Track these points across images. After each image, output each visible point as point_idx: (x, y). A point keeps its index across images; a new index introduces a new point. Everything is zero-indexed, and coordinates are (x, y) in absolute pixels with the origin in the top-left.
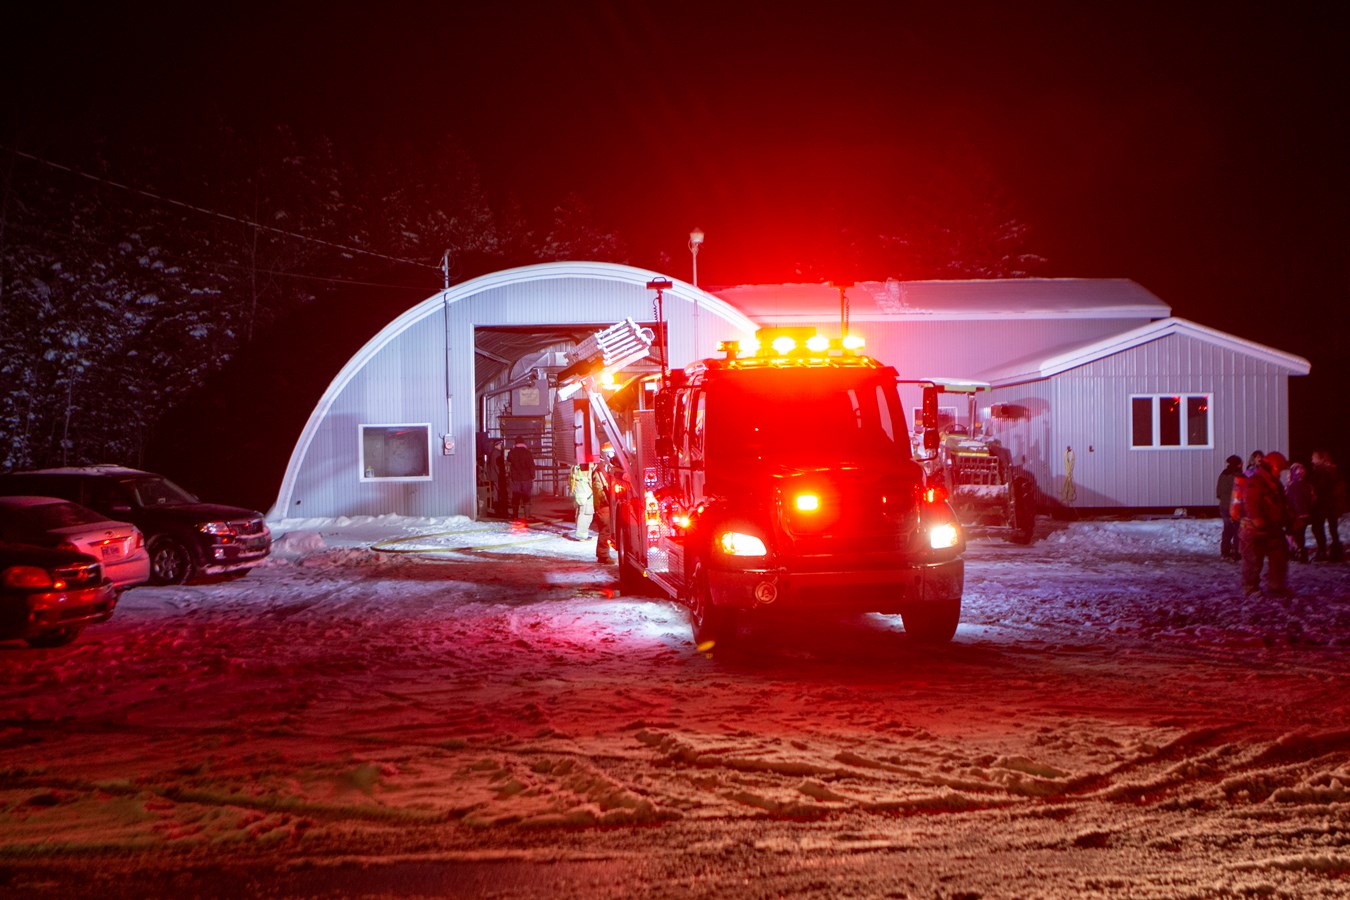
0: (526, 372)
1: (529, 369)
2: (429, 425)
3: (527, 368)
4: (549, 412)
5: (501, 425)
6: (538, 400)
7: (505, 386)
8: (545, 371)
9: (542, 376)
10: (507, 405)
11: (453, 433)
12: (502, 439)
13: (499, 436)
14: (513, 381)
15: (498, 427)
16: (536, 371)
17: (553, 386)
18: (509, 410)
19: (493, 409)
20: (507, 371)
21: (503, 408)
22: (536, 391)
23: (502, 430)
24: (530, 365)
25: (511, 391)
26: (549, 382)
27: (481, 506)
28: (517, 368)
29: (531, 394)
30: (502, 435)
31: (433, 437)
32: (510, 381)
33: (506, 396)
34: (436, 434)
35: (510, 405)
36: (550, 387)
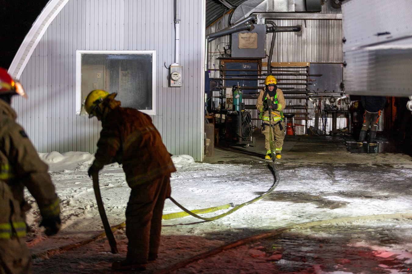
0: (246, 16)
1: (248, 14)
2: (154, 53)
3: (246, 13)
4: (266, 55)
5: (220, 66)
6: (256, 43)
7: (226, 29)
8: (264, 16)
9: (261, 21)
10: (227, 48)
11: (180, 63)
12: (221, 80)
13: (218, 76)
14: (233, 24)
15: (217, 68)
16: (256, 15)
17: (270, 32)
18: (228, 52)
19: (213, 51)
20: (227, 17)
21: (223, 51)
22: (254, 35)
23: (221, 71)
24: (250, 10)
25: (230, 34)
26: (267, 27)
27: (208, 144)
28: (237, 13)
29: (250, 37)
30: (221, 76)
31: (158, 67)
32: (230, 24)
33: (226, 39)
34: (161, 64)
35: (230, 48)
36: (267, 32)
